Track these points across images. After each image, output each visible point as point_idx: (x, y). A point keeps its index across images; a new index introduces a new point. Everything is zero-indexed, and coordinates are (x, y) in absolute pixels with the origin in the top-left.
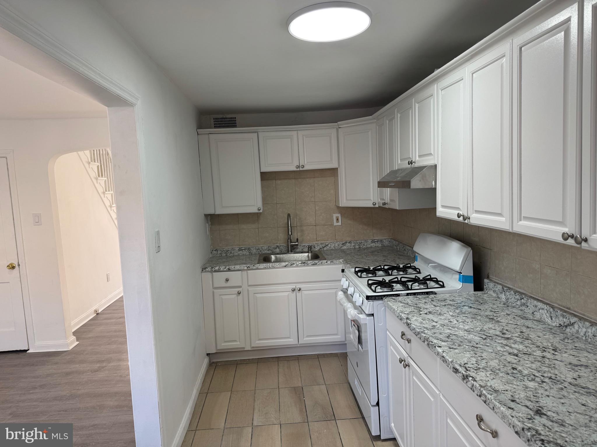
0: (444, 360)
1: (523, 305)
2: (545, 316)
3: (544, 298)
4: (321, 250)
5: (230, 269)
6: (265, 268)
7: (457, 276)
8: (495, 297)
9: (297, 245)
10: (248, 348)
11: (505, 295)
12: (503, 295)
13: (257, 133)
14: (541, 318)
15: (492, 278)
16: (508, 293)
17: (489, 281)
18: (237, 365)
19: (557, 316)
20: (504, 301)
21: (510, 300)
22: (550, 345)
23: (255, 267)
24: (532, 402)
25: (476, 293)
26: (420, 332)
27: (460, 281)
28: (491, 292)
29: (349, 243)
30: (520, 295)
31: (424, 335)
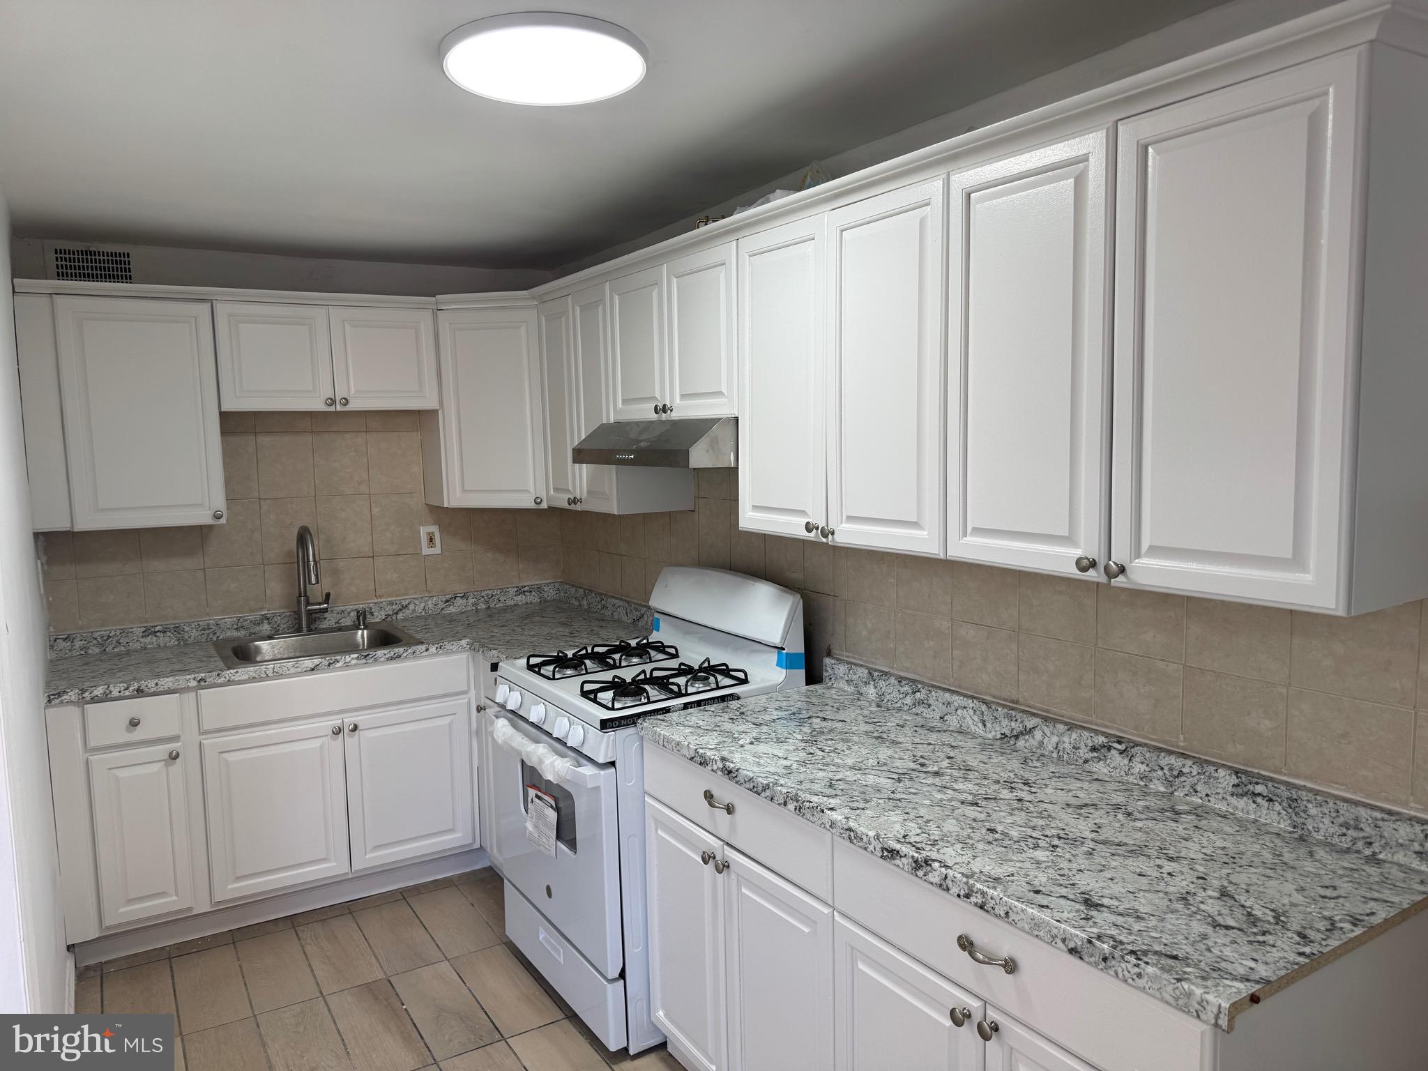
0: (851, 835)
1: (921, 702)
2: (970, 722)
3: (960, 687)
4: (389, 619)
5: (142, 691)
6: (253, 680)
7: (774, 656)
8: (853, 694)
9: (326, 610)
10: (203, 907)
11: (876, 687)
12: (872, 687)
13: (210, 304)
14: (961, 726)
15: (839, 655)
16: (882, 683)
17: (836, 662)
18: (170, 962)
19: (996, 718)
20: (875, 699)
21: (887, 696)
22: (1012, 775)
23: (223, 679)
24: (1066, 887)
25: (812, 687)
26: (771, 785)
27: (781, 667)
28: (842, 684)
29: (462, 597)
30: (911, 684)
31: (784, 790)
